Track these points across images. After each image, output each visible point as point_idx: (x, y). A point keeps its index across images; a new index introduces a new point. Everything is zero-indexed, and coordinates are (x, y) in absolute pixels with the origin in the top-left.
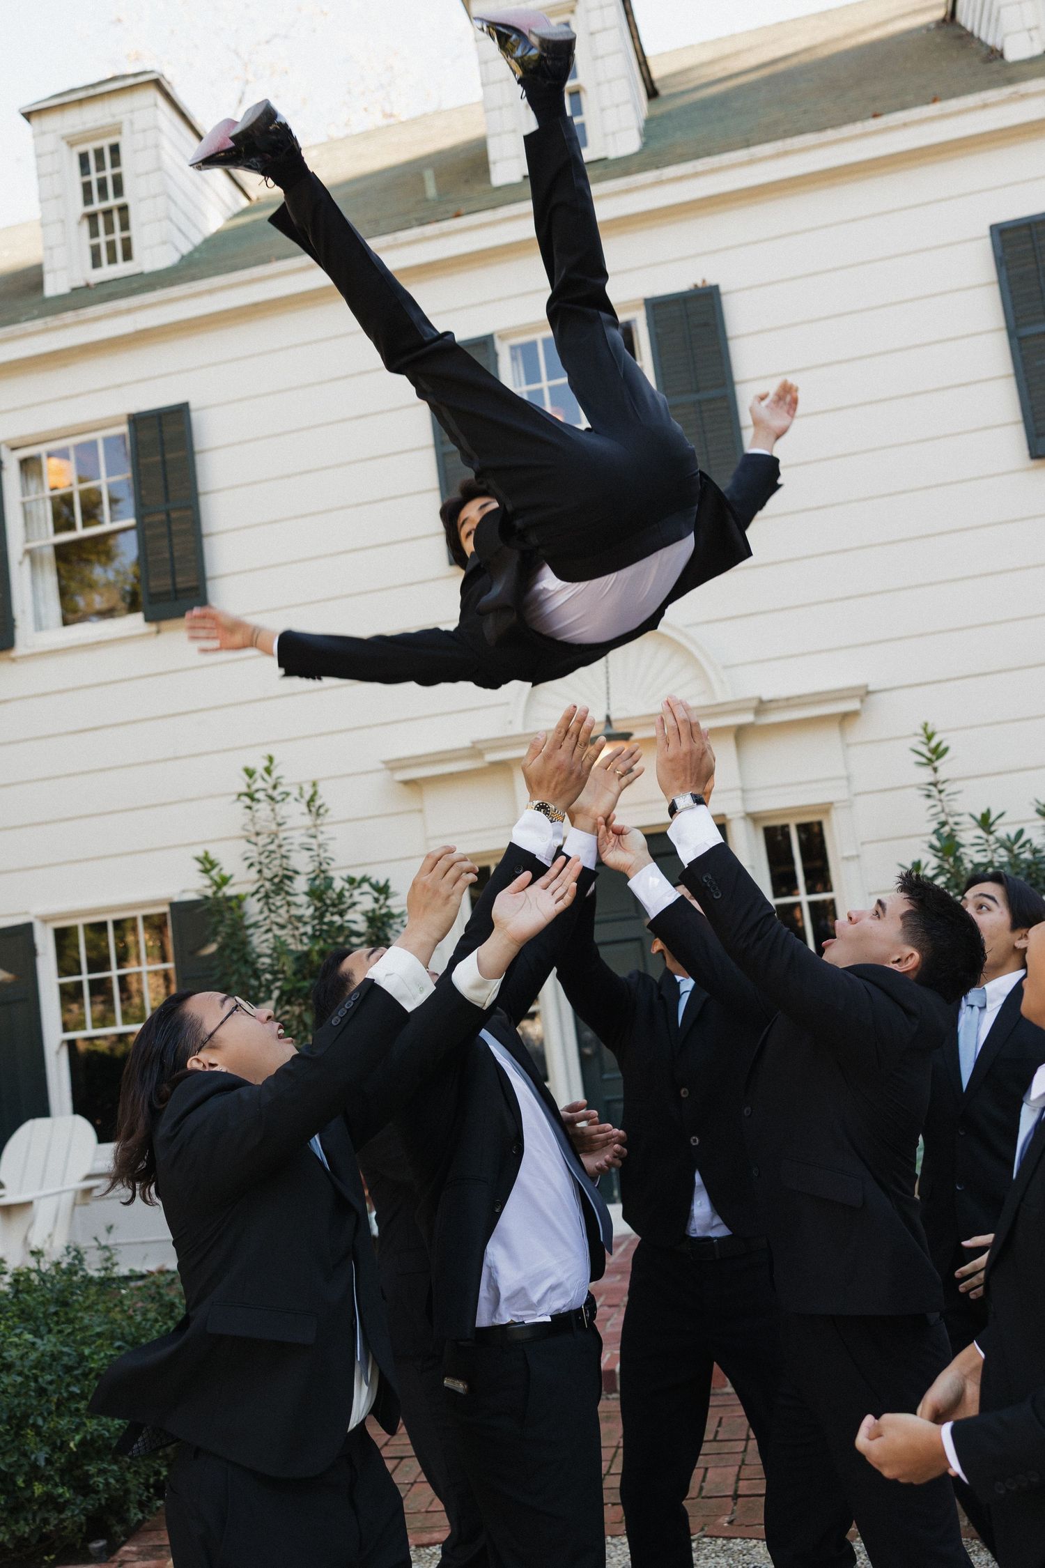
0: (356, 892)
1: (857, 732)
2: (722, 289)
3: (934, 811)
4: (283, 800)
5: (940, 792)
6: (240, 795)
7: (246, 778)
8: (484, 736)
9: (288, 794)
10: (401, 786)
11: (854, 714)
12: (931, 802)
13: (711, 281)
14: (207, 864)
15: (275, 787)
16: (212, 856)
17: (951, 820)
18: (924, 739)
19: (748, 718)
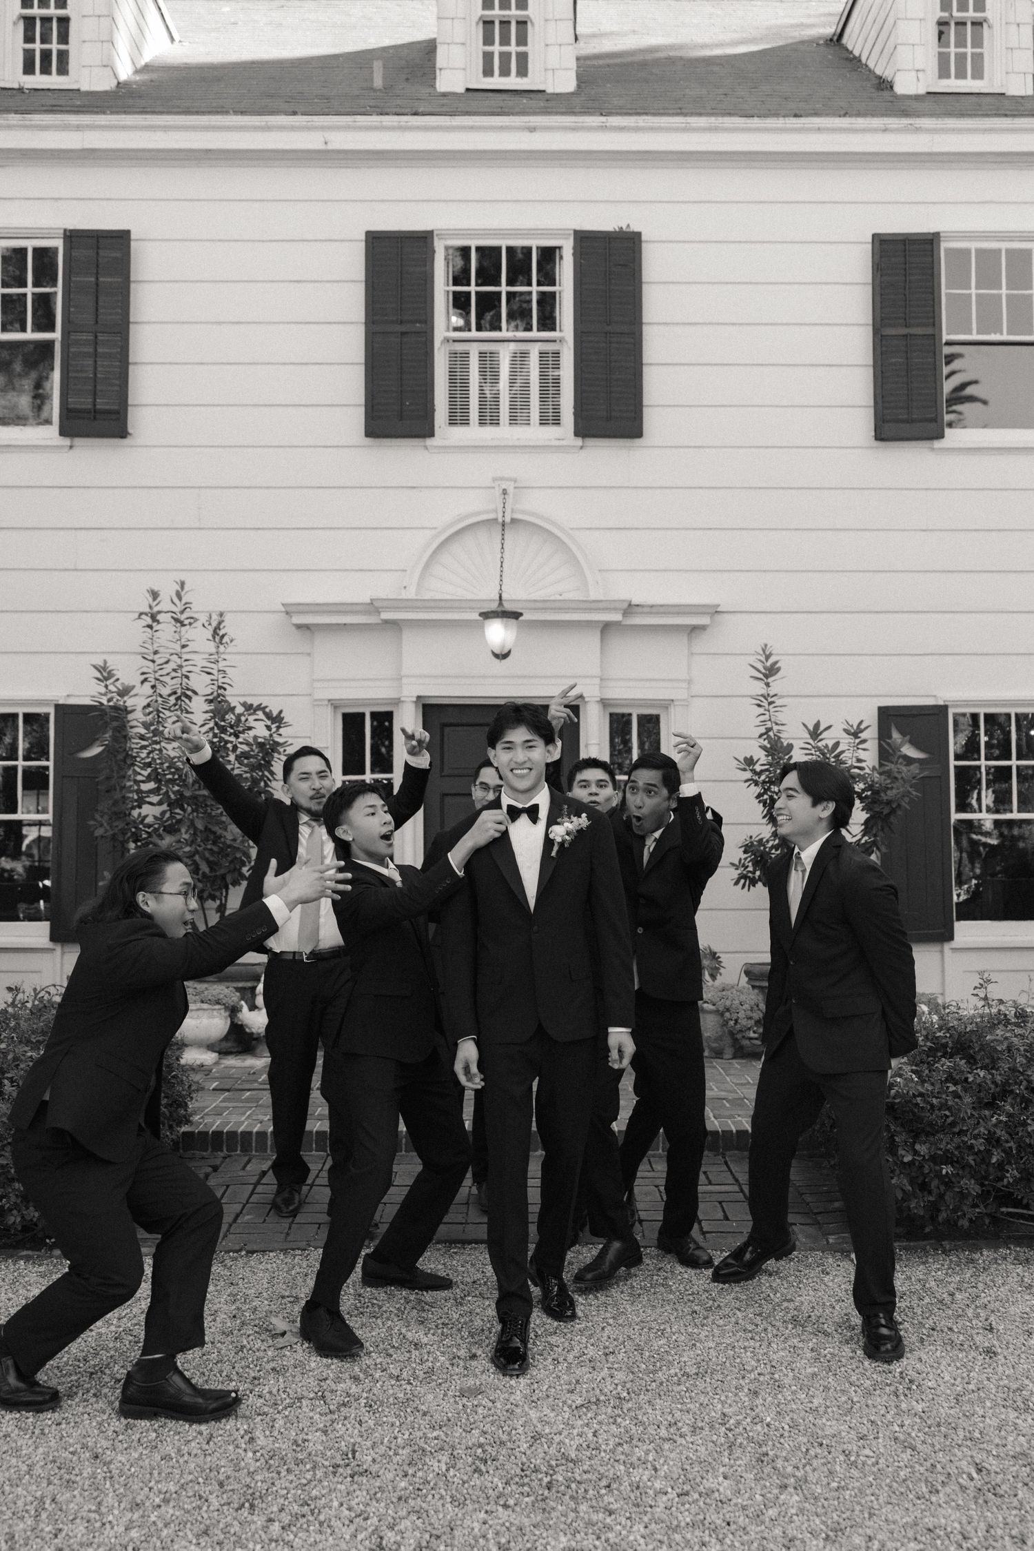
0: (251, 718)
1: (703, 643)
2: (644, 238)
3: (762, 718)
4: (190, 624)
5: (770, 703)
6: (141, 614)
7: (151, 599)
8: (382, 595)
9: (196, 620)
10: (294, 628)
11: (703, 628)
12: (761, 710)
13: (635, 228)
14: (105, 674)
15: (182, 612)
16: (111, 666)
17: (776, 728)
18: (763, 659)
19: (617, 617)
